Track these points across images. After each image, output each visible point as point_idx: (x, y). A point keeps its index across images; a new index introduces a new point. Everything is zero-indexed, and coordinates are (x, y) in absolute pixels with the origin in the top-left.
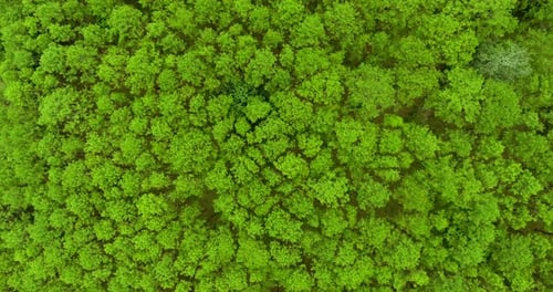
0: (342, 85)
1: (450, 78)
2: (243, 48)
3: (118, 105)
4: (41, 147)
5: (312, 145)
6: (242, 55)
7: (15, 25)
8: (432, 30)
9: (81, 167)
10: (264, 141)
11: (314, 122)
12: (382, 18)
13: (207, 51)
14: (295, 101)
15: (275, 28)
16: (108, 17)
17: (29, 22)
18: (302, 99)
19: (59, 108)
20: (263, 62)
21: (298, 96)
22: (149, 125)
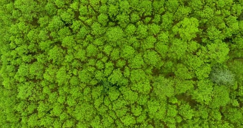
0: (151, 85)
1: (199, 85)
2: (108, 69)
3: (52, 91)
4: (19, 108)
5: (137, 111)
6: (107, 72)
7: (7, 54)
8: (191, 64)
9: (36, 118)
10: (117, 109)
11: (138, 100)
12: (169, 55)
13: (92, 69)
14: (130, 92)
15: (122, 59)
16: (48, 51)
17: (13, 53)
18: (133, 91)
19: (26, 92)
20: (116, 76)
21: (131, 90)
22: (66, 100)
